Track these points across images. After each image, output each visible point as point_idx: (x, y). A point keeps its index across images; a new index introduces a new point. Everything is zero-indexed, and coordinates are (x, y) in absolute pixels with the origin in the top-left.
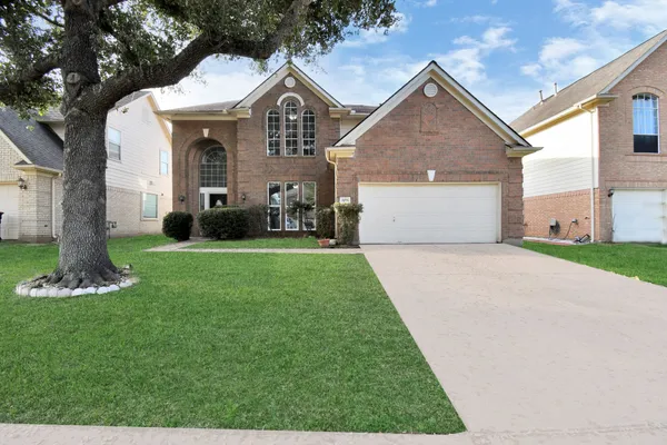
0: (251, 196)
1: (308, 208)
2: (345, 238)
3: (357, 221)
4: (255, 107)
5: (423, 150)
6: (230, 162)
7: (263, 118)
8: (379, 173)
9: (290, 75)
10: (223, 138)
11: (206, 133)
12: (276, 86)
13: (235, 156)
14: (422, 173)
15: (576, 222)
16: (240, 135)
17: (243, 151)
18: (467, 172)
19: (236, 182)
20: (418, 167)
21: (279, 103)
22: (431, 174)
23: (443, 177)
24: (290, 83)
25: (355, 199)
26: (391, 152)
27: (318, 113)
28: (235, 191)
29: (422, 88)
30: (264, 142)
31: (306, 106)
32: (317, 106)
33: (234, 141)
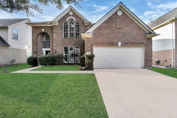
0: (58, 51)
1: (77, 55)
2: (88, 67)
3: (93, 61)
4: (59, 21)
5: (117, 35)
6: (51, 40)
7: (62, 25)
8: (101, 43)
9: (71, 11)
10: (49, 32)
11: (43, 30)
12: (66, 14)
13: (53, 38)
14: (116, 43)
15: (166, 61)
16: (54, 31)
17: (55, 36)
18: (132, 43)
19: (53, 47)
20: (115, 41)
21: (67, 20)
22: (120, 44)
23: (124, 45)
24: (71, 13)
25: (92, 52)
26: (105, 36)
27: (80, 24)
28: (53, 50)
29: (116, 12)
30: (62, 33)
31: (76, 21)
32: (80, 21)
33: (52, 33)
